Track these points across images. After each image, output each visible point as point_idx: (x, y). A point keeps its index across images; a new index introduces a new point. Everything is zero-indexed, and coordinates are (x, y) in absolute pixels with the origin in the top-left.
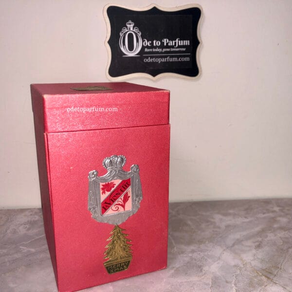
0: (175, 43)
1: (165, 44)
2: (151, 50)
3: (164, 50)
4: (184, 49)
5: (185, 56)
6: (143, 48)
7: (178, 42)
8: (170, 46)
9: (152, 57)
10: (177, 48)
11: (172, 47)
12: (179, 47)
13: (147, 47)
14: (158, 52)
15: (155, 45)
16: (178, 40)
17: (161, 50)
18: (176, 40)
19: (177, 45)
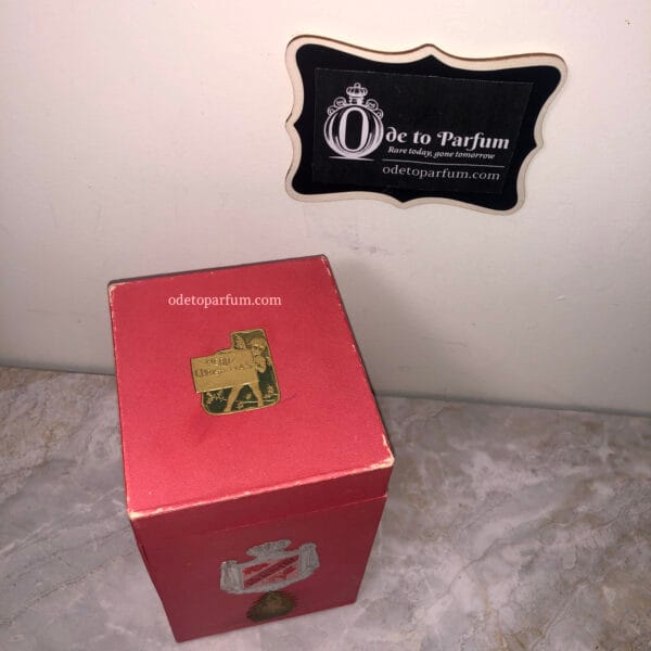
0: (471, 142)
1: (443, 144)
2: (405, 151)
3: (438, 154)
4: (491, 157)
5: (488, 171)
6: (385, 144)
7: (479, 141)
8: (457, 147)
9: (402, 165)
10: (471, 152)
11: (462, 149)
12: (478, 149)
13: (396, 144)
14: (420, 158)
15: (415, 141)
16: (480, 136)
17: (429, 153)
18: (474, 136)
19: (474, 147)
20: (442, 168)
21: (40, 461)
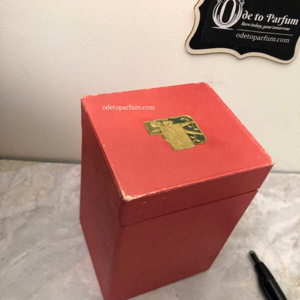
0: (281, 20)
1: (268, 21)
2: (249, 25)
3: (265, 27)
4: (288, 29)
5: (285, 37)
6: (241, 20)
7: (285, 20)
8: (274, 23)
9: (246, 33)
10: (280, 26)
11: (276, 25)
12: (284, 25)
13: (246, 21)
14: (256, 29)
15: (256, 19)
16: (286, 17)
17: (261, 26)
18: (283, 17)
19: (282, 23)
20: (264, 35)
21: (33, 208)
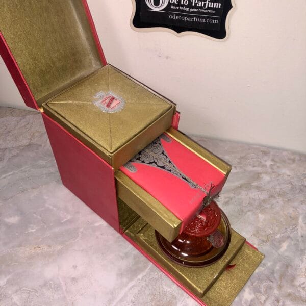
0: (205, 4)
1: (193, 4)
2: (178, 8)
3: (191, 10)
4: (214, 12)
5: (213, 19)
6: (169, 4)
7: (208, 4)
8: (199, 6)
9: (177, 15)
10: (206, 9)
11: (201, 8)
12: (209, 8)
13: (174, 4)
14: (184, 11)
15: (182, 3)
16: (209, 1)
17: (188, 9)
18: (206, 1)
19: (206, 7)
20: (193, 17)
21: (27, 144)
